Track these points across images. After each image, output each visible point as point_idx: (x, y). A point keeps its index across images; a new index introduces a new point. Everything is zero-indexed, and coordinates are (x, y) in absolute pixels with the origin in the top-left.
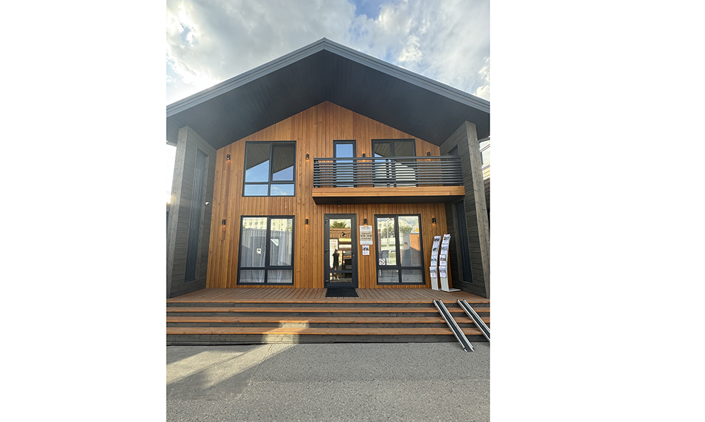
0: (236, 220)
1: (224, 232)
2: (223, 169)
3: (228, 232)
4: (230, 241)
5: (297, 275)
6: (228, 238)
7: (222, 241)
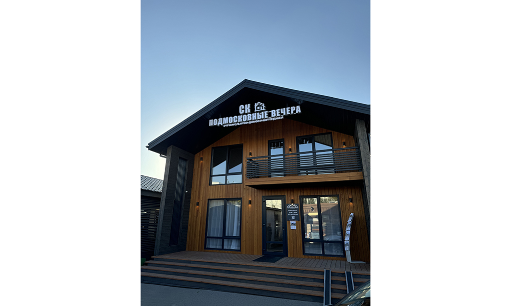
0: (205, 202)
1: (198, 211)
2: (198, 167)
3: (200, 211)
4: (201, 217)
5: (243, 244)
6: (200, 215)
7: (196, 217)
